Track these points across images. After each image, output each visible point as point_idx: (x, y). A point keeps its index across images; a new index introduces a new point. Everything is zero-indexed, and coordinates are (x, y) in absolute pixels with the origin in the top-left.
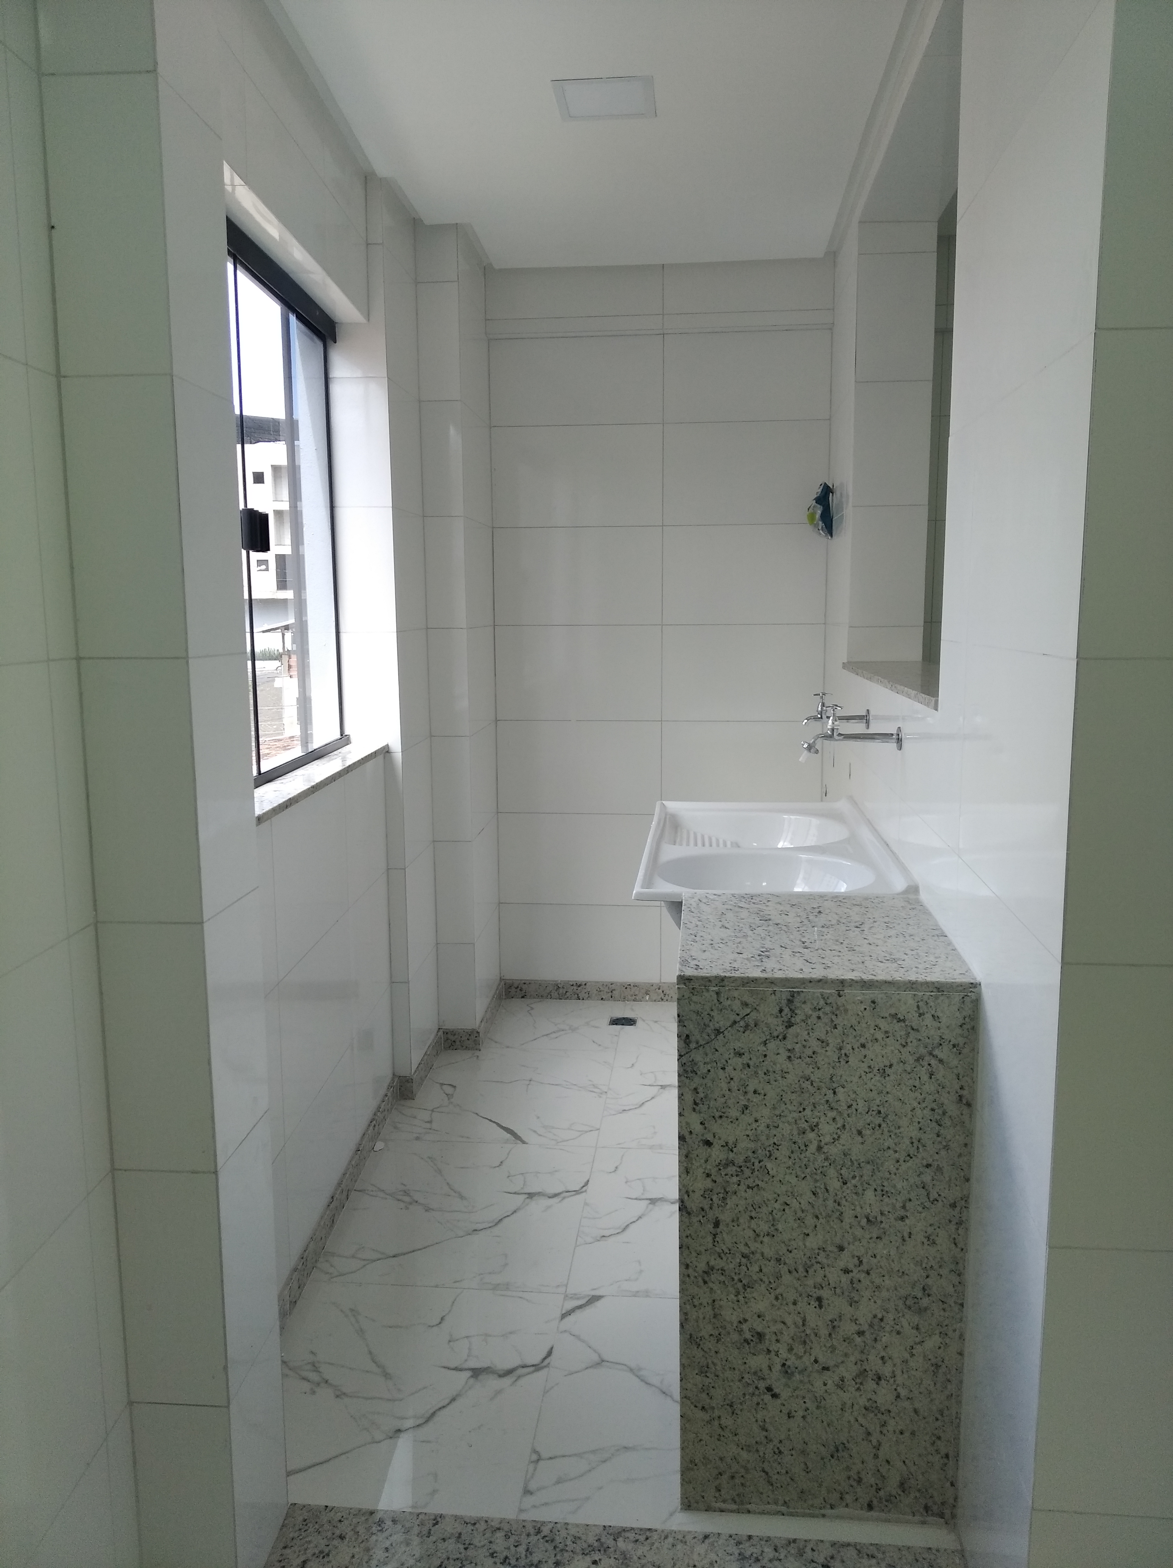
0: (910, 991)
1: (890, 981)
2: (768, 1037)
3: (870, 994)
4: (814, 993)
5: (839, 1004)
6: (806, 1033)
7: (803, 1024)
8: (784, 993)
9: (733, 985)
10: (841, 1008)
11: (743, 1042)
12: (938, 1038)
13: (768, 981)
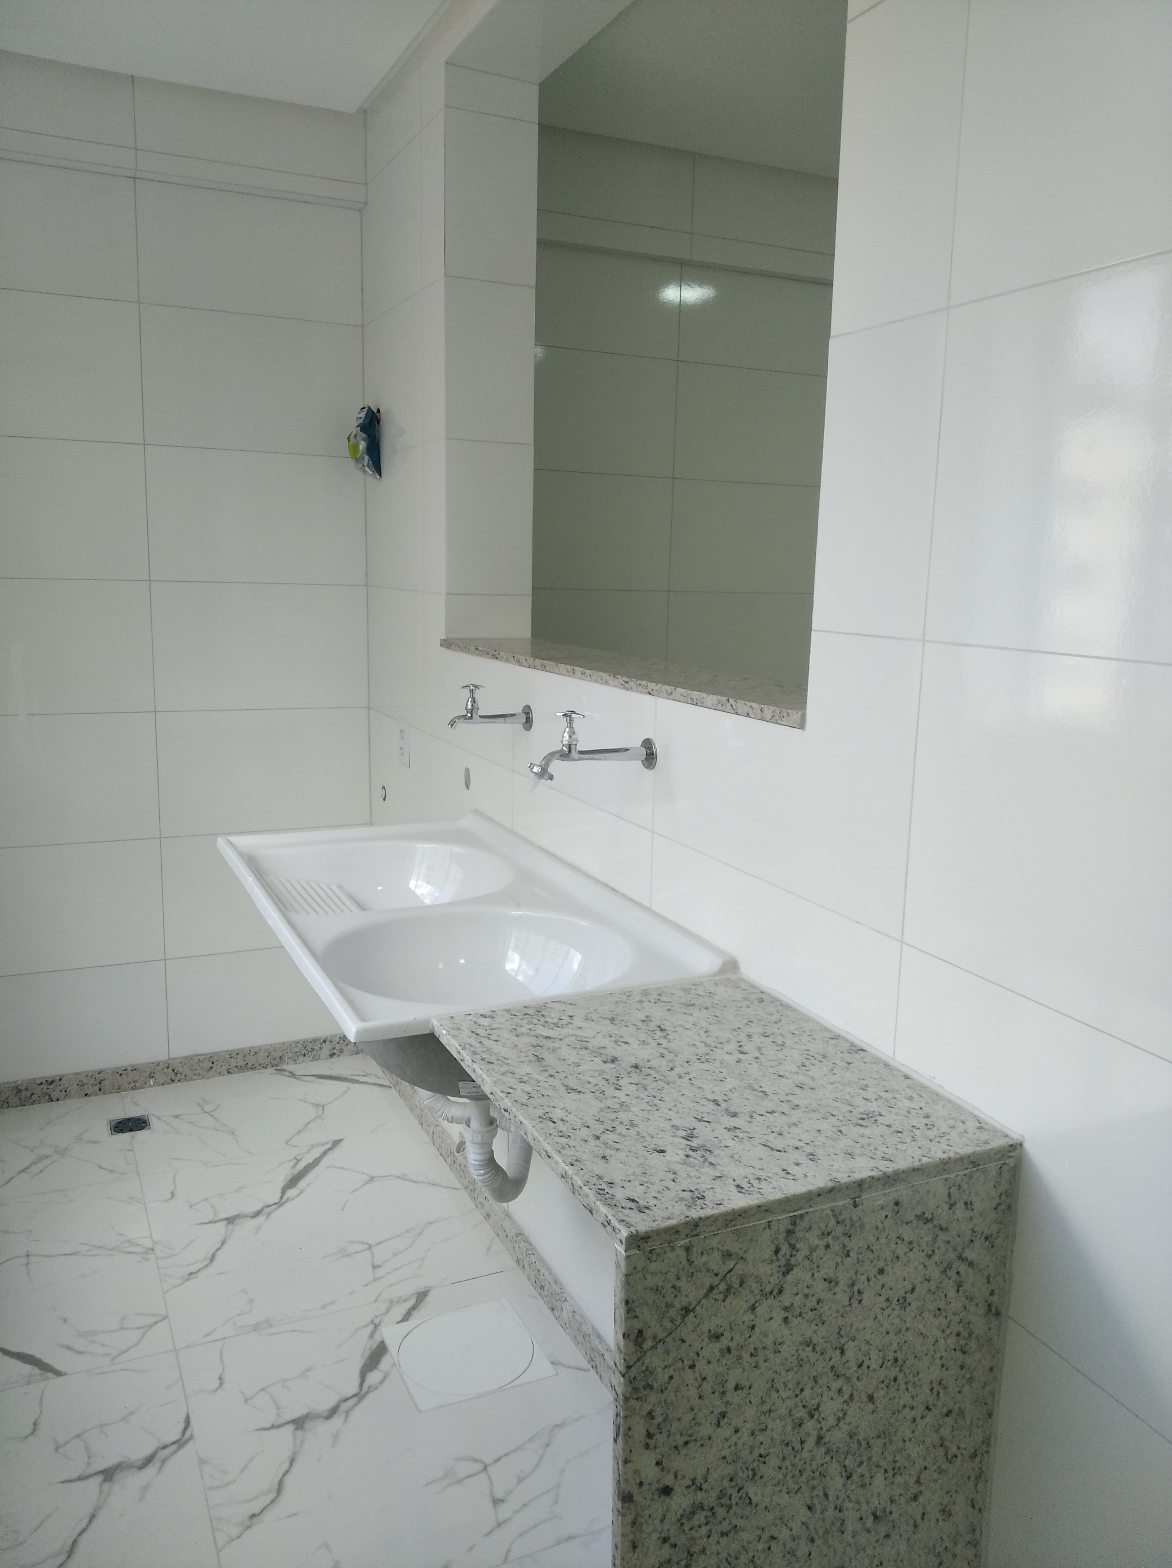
0: (941, 1175)
1: (919, 1167)
2: (758, 1298)
3: (893, 1193)
4: (822, 1210)
5: (855, 1218)
6: (810, 1274)
7: (807, 1262)
8: (782, 1220)
9: (713, 1228)
10: (857, 1224)
11: (722, 1316)
12: (969, 1232)
13: (763, 1208)
